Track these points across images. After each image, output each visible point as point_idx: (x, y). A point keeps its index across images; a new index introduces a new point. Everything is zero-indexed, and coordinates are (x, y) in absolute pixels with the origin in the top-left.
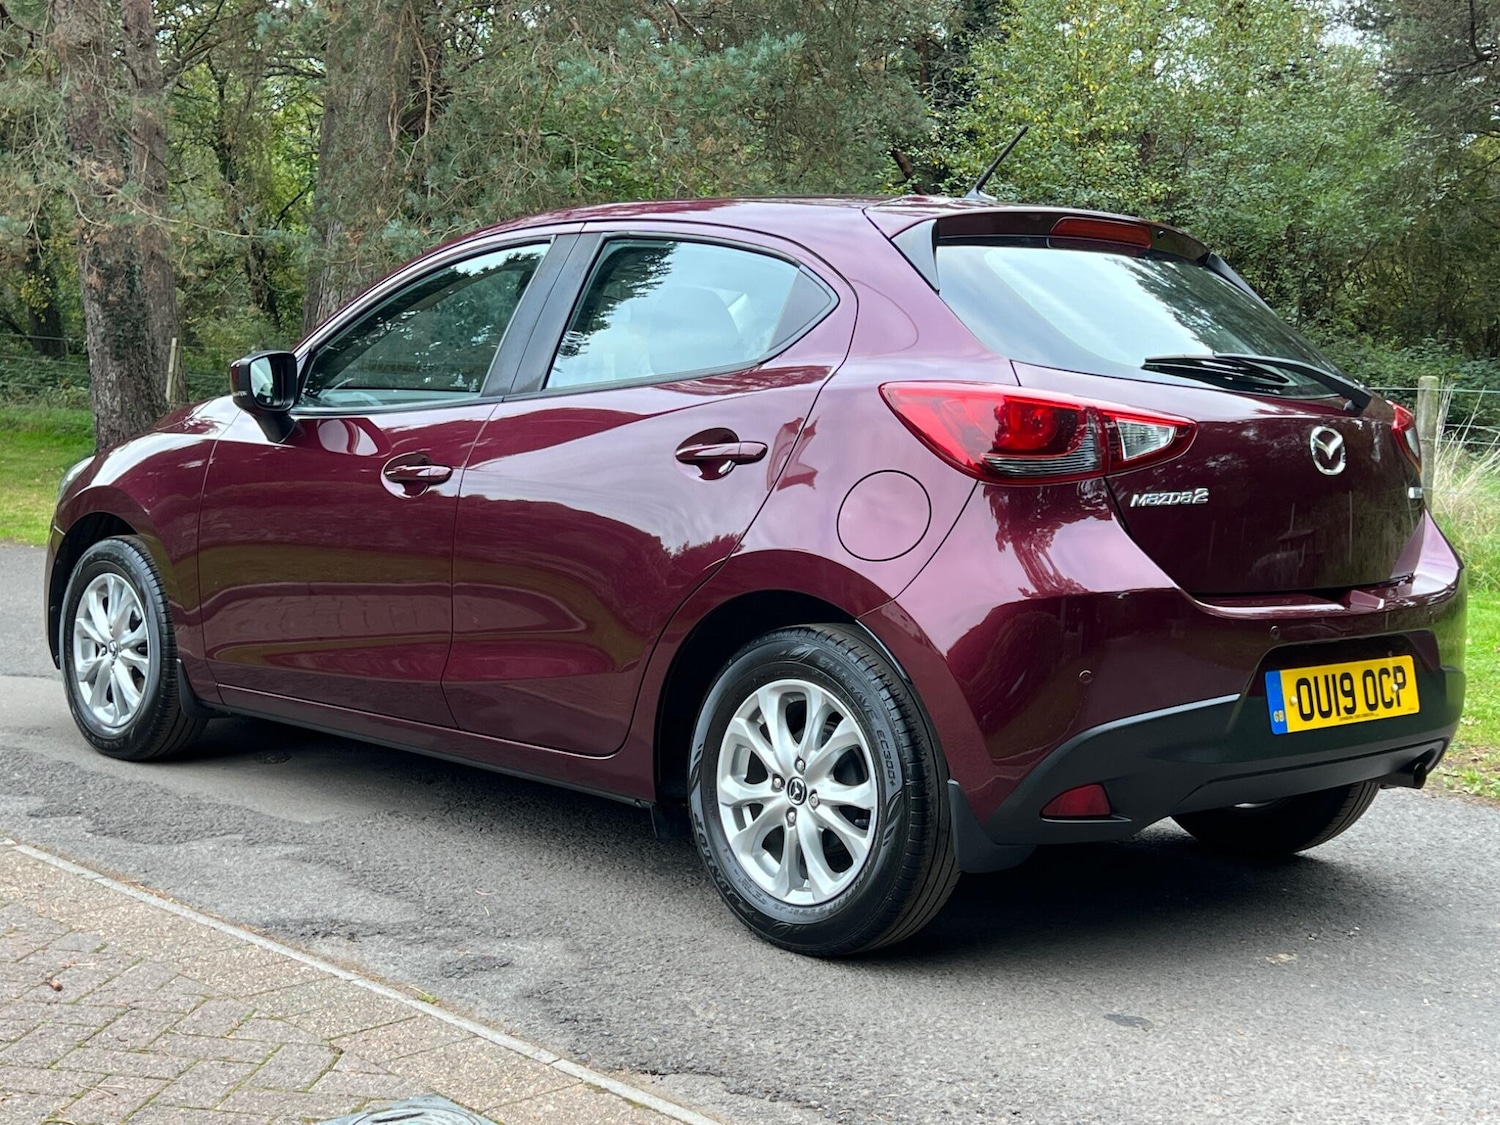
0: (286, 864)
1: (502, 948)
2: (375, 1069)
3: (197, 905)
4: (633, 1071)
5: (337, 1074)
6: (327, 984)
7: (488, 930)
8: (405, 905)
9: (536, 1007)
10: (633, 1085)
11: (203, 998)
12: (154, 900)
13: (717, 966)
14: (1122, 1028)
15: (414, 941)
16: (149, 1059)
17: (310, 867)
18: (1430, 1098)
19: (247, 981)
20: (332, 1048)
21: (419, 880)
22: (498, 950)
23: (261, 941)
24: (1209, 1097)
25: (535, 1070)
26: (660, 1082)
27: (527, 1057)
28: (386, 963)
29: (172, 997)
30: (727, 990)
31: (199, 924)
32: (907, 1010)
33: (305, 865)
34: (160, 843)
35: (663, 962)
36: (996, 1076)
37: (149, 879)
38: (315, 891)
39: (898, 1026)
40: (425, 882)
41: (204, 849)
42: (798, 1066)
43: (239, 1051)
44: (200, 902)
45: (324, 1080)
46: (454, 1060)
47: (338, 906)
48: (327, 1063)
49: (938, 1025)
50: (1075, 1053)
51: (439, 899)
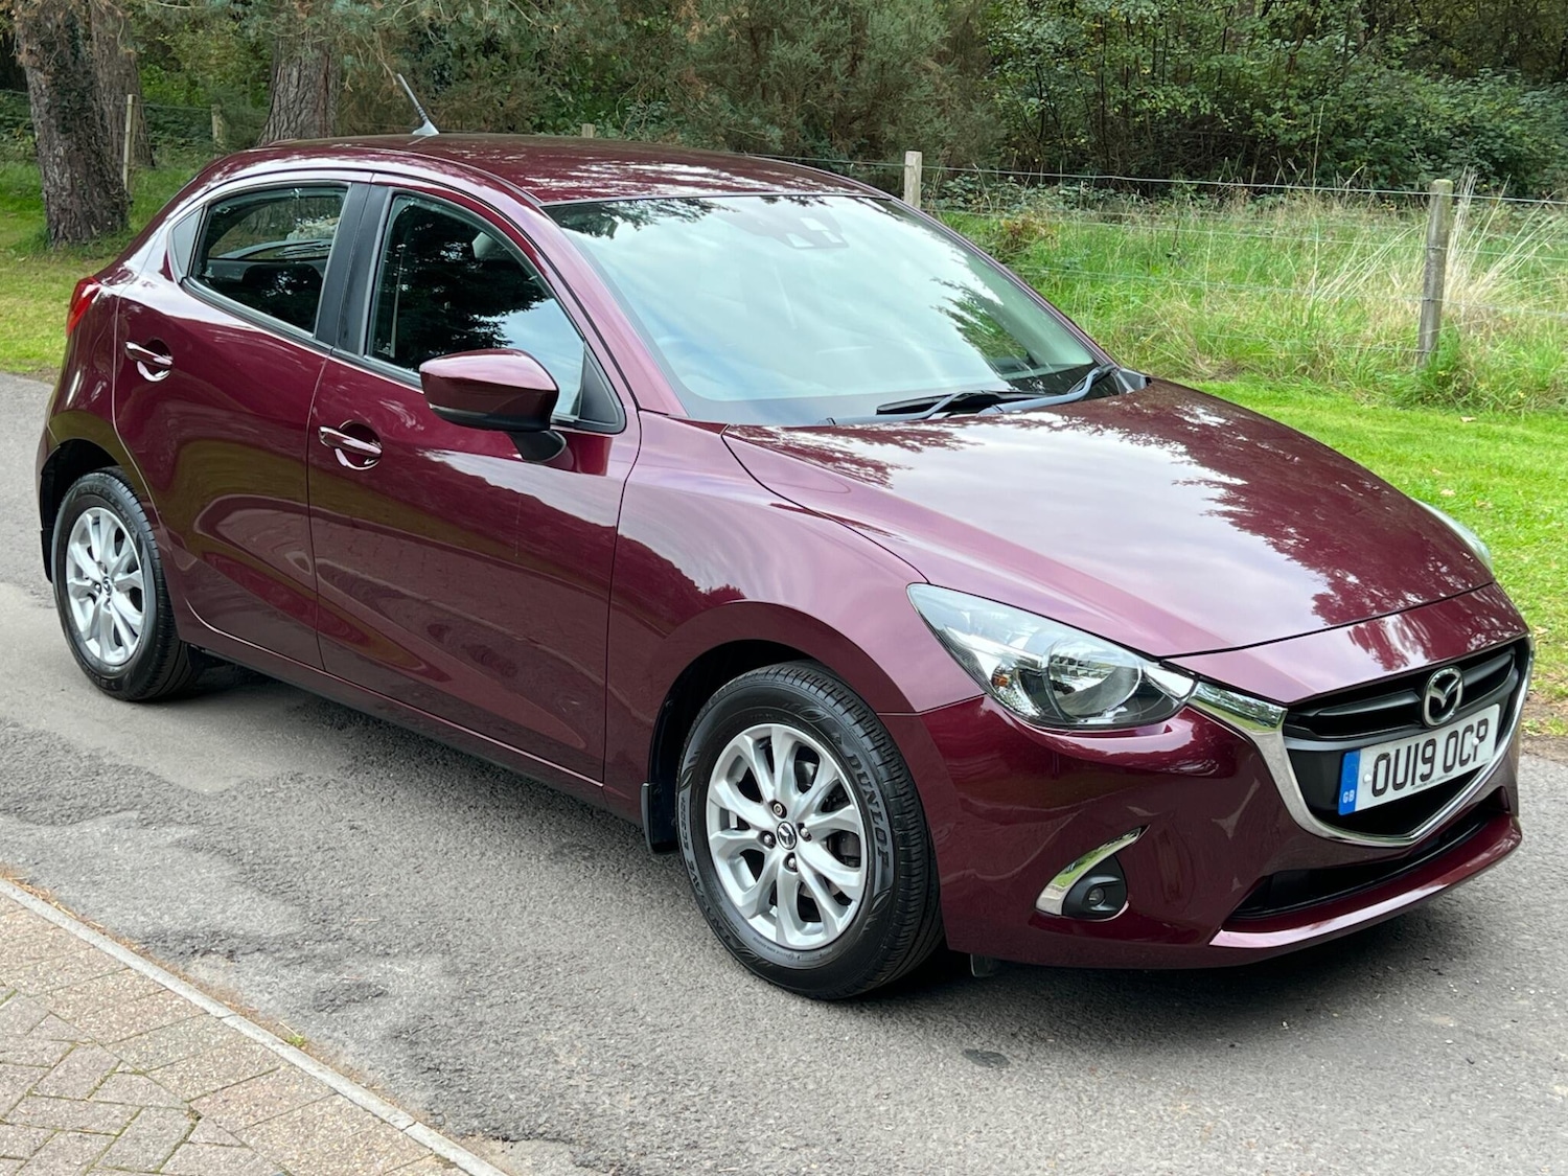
0: (177, 853)
1: (379, 969)
2: (231, 1140)
3: (82, 911)
4: (486, 1137)
5: (191, 1147)
6: (198, 1024)
7: (367, 945)
8: (290, 909)
9: (401, 1051)
10: (483, 1156)
11: (69, 1046)
12: (38, 906)
13: (590, 994)
14: (977, 1069)
15: (293, 961)
16: (7, 1132)
17: (200, 857)
18: (1259, 1158)
19: (118, 1022)
20: (192, 1111)
21: (309, 875)
22: (374, 973)
23: (138, 964)
24: (1043, 1163)
25: (388, 1138)
26: (509, 1151)
27: (383, 1121)
28: (261, 991)
29: (40, 1045)
30: (595, 1026)
31: (80, 940)
32: (769, 1051)
33: (195, 855)
34: (53, 823)
35: (537, 988)
36: (838, 1140)
37: (37, 875)
38: (202, 891)
39: (755, 1074)
40: (315, 878)
41: (96, 830)
42: (648, 1128)
43: (97, 1120)
44: (84, 906)
45: (176, 1157)
46: (310, 1126)
47: (223, 911)
48: (183, 1134)
49: (795, 1070)
50: (925, 1106)
51: (326, 902)
